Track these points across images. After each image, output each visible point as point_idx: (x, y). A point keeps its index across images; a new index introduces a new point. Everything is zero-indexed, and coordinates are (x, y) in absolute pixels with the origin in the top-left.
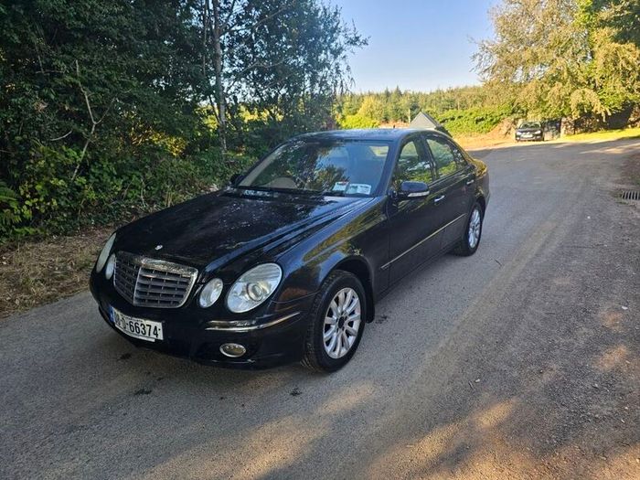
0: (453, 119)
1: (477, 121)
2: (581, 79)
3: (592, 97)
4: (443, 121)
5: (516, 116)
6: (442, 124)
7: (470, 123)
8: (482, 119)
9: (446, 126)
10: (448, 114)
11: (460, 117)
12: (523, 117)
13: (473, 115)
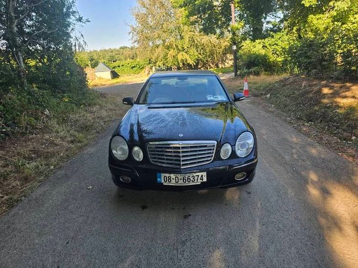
0: (119, 66)
1: (132, 68)
2: (180, 48)
3: (186, 56)
4: (114, 68)
5: (151, 65)
6: (113, 69)
7: (128, 68)
8: (134, 67)
9: (116, 70)
10: (116, 64)
11: (123, 65)
12: (155, 66)
13: (130, 65)
